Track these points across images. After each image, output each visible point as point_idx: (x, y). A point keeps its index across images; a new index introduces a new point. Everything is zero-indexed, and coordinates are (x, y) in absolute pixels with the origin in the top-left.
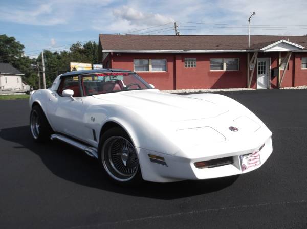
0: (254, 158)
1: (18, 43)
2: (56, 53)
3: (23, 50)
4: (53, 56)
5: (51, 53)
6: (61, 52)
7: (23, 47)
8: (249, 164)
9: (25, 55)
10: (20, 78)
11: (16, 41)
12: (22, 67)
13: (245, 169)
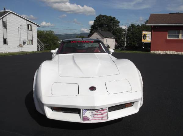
0: (100, 113)
1: (117, 20)
2: (138, 26)
3: (119, 24)
4: (136, 27)
5: (135, 26)
6: (141, 25)
7: (119, 22)
8: (94, 117)
9: (120, 27)
10: (114, 40)
11: (116, 19)
12: (117, 33)
13: (88, 120)
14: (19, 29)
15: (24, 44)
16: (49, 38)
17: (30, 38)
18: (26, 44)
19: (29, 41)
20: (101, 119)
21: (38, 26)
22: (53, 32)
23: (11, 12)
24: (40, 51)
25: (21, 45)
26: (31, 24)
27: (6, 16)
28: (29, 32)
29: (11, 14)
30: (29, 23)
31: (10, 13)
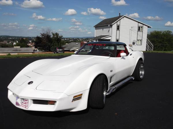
0: (25, 103)
8: (22, 104)
13: (19, 105)
14: (131, 30)
15: (133, 44)
16: (165, 38)
17: (139, 38)
18: (136, 44)
19: (138, 41)
20: (25, 107)
21: (148, 27)
22: (171, 32)
23: (125, 16)
24: (148, 51)
25: (131, 45)
26: (142, 25)
27: (120, 20)
28: (140, 33)
29: (125, 18)
30: (140, 25)
31: (123, 17)
